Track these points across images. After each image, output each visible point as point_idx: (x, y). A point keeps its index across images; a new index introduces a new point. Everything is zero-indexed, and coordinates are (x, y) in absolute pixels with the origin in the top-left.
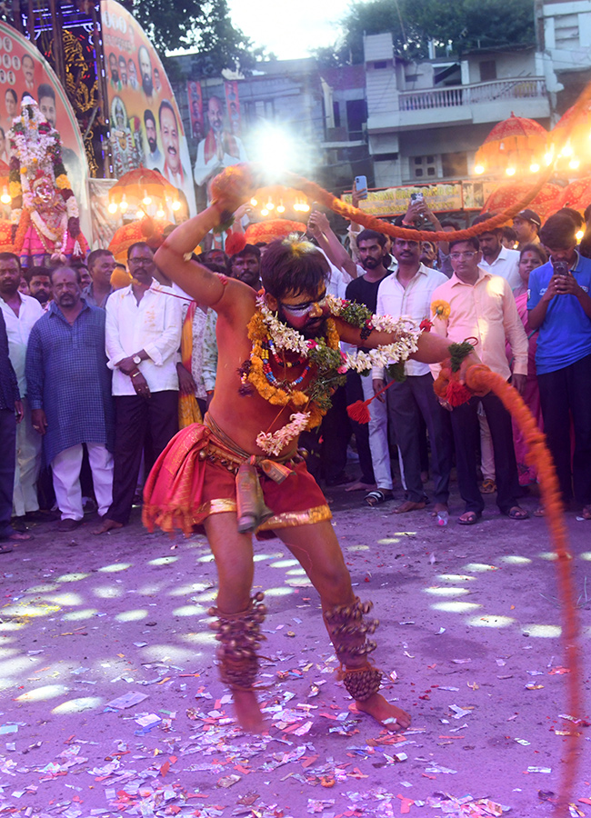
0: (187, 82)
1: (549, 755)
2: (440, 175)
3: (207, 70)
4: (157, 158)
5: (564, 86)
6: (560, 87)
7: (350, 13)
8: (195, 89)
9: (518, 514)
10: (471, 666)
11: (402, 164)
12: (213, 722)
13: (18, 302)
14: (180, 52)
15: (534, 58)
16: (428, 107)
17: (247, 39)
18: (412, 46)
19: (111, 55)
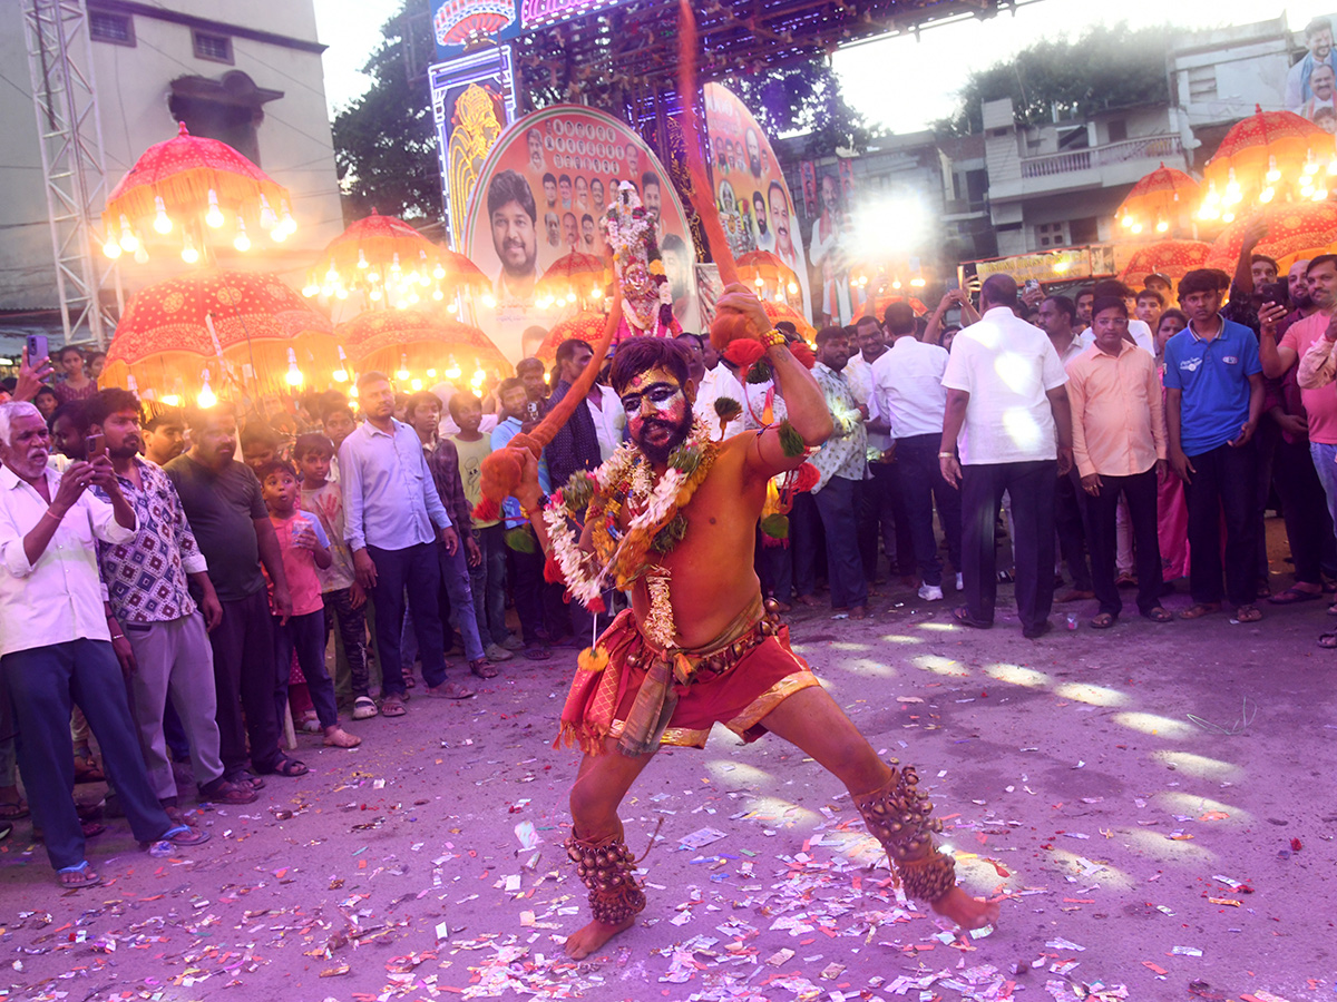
0: (800, 162)
1: (1201, 931)
2: (1069, 242)
3: (821, 150)
4: (766, 241)
5: (1203, 142)
6: (1198, 143)
7: (968, 82)
8: (808, 169)
9: (1161, 616)
10: (1104, 807)
11: (1027, 233)
12: (799, 868)
13: (598, 394)
14: (791, 133)
15: (1167, 112)
16: (1053, 172)
17: (860, 115)
18: (1035, 112)
19: (718, 138)
